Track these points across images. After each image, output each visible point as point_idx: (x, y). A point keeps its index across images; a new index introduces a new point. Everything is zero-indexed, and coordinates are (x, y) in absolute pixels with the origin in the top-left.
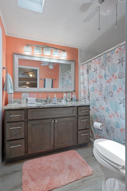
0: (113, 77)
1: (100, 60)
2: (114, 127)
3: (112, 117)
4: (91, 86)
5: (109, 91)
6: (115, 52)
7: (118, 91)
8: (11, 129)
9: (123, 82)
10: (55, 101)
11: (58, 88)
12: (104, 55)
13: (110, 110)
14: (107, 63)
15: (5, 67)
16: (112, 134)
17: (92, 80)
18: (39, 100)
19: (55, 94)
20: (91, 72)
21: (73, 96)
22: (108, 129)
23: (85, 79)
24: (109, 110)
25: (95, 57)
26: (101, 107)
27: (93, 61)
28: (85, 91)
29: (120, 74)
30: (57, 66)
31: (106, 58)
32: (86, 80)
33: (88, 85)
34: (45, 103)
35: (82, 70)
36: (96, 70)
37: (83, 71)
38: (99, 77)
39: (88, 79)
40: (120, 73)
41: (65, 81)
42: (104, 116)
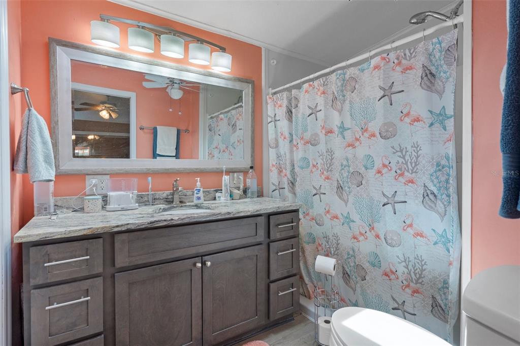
0: (363, 134)
1: (327, 85)
2: (366, 265)
3: (361, 238)
4: (299, 155)
5: (352, 170)
6: (372, 66)
7: (379, 172)
8: (49, 310)
9: (393, 147)
10: (199, 198)
11: (198, 158)
12: (339, 72)
13: (355, 220)
14: (348, 94)
15: (17, 86)
16: (358, 285)
17: (302, 138)
18: (146, 199)
19: (199, 179)
20: (300, 116)
21: (249, 181)
22: (347, 270)
23: (282, 134)
24: (353, 221)
25: (312, 76)
26: (328, 212)
27: (306, 86)
28: (281, 168)
29: (386, 127)
30: (192, 90)
31: (344, 80)
32: (283, 138)
33: (291, 152)
34: (166, 207)
35: (273, 108)
36: (314, 112)
37: (275, 110)
38: (324, 132)
39: (291, 135)
40: (385, 124)
41: (217, 137)
42: (336, 237)
